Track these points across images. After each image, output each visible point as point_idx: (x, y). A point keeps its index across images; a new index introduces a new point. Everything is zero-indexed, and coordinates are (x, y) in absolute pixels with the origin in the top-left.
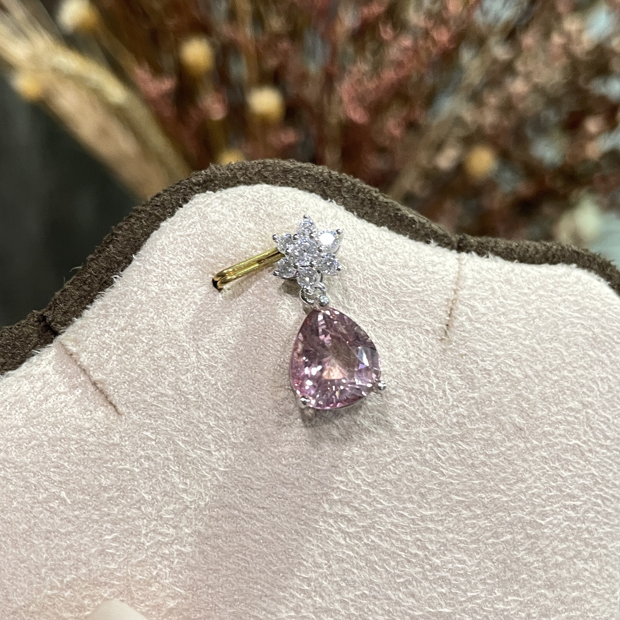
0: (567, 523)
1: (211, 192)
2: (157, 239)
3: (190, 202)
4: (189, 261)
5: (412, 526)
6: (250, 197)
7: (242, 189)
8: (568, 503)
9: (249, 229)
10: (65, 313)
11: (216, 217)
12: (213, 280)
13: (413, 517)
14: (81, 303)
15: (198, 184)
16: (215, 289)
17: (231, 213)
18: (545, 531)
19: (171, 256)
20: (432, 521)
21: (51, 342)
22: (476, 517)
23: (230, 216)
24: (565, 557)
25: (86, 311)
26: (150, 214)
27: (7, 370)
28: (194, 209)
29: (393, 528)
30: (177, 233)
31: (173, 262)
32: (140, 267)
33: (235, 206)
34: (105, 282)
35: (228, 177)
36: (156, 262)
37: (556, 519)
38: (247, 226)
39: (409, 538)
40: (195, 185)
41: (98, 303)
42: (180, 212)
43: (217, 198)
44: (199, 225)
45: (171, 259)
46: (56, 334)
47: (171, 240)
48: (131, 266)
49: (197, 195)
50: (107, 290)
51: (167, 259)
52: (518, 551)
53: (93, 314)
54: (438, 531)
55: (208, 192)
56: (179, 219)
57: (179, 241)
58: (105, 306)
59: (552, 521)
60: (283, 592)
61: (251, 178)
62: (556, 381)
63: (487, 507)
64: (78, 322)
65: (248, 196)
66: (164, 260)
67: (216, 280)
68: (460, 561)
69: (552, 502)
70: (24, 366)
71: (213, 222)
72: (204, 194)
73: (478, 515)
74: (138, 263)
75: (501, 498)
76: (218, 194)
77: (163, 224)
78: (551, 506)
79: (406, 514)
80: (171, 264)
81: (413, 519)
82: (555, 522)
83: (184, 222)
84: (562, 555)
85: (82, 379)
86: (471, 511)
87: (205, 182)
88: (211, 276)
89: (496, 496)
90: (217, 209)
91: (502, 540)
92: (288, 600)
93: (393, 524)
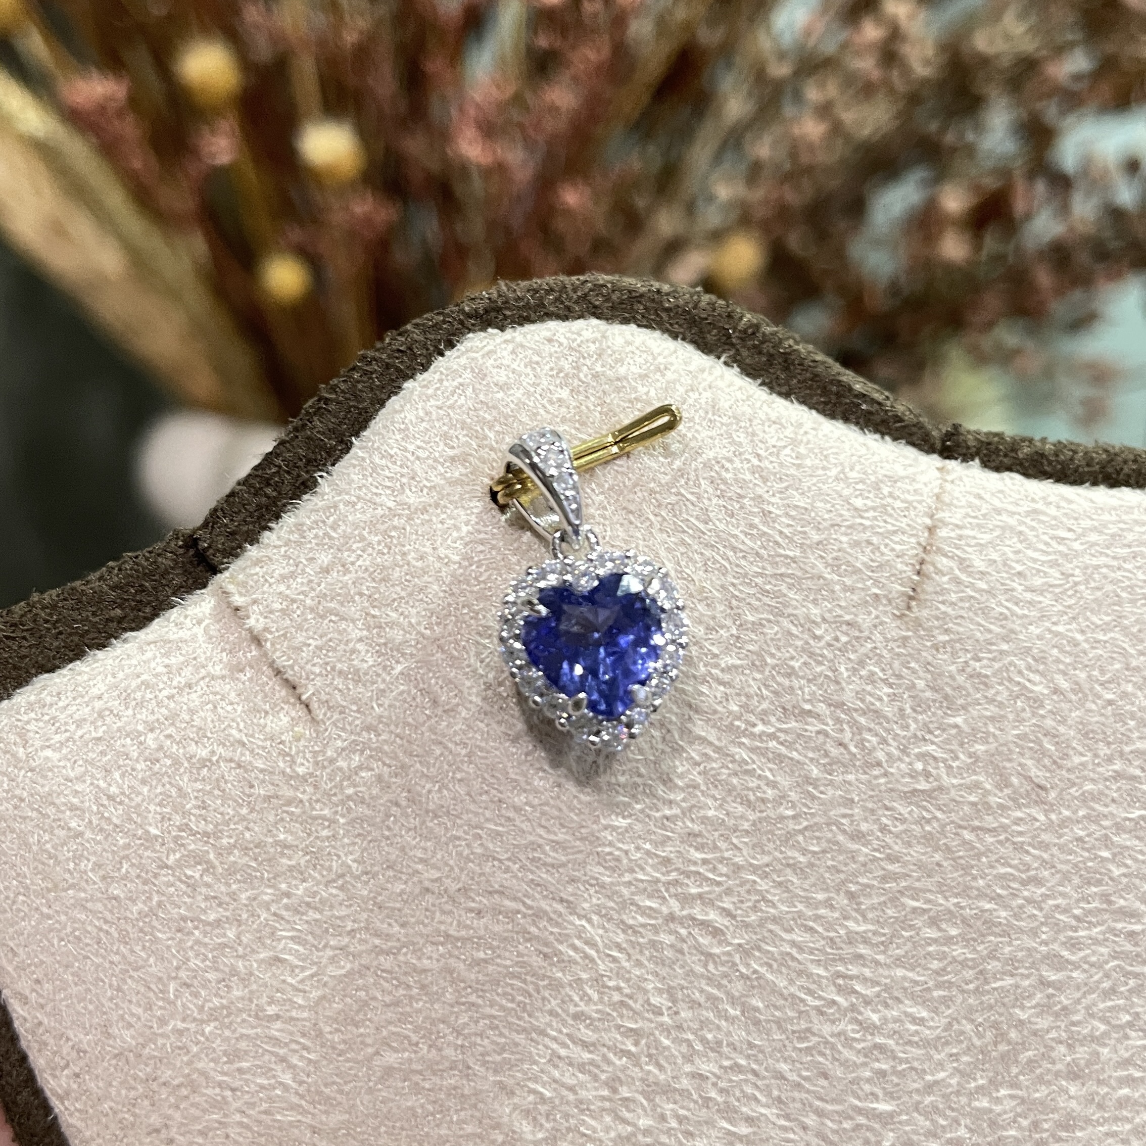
0: (1116, 963)
1: (496, 331)
2: (396, 412)
3: (459, 346)
4: (451, 453)
5: (829, 950)
6: (565, 342)
7: (553, 325)
8: (1119, 926)
9: (560, 400)
10: (233, 533)
11: (502, 377)
12: (491, 489)
13: (832, 934)
14: (261, 517)
15: (475, 315)
16: (494, 506)
17: (529, 370)
18: (1075, 975)
19: (418, 443)
20: (866, 941)
21: (204, 586)
22: (949, 940)
23: (527, 375)
24: (1109, 1023)
25: (267, 533)
26: (388, 366)
27: (125, 630)
28: (463, 361)
29: (794, 952)
30: (433, 402)
31: (421, 453)
32: (363, 459)
33: (536, 358)
34: (303, 483)
35: (528, 303)
36: (392, 452)
37: (1094, 952)
38: (557, 396)
39: (821, 972)
40: (469, 316)
41: (288, 520)
42: (439, 363)
43: (506, 341)
44: (471, 389)
45: (419, 448)
46: (215, 570)
47: (421, 413)
48: (347, 456)
49: (471, 335)
50: (305, 497)
51: (411, 448)
52: (1022, 1007)
53: (279, 538)
54: (877, 963)
55: (490, 330)
56: (437, 376)
57: (434, 417)
58: (299, 526)
59: (1088, 956)
60: (590, 1052)
61: (568, 309)
62: (1110, 703)
63: (969, 925)
64: (252, 552)
65: (562, 340)
66: (406, 450)
67: (495, 489)
68: (915, 1020)
69: (1090, 923)
70: (156, 625)
71: (496, 385)
72: (482, 334)
73: (952, 937)
74: (360, 454)
75: (995, 910)
76: (509, 333)
77: (408, 385)
78: (1088, 929)
79: (820, 929)
80: (418, 458)
81: (831, 939)
82: (1093, 959)
83: (445, 383)
84: (1104, 1020)
85: (254, 653)
86: (940, 929)
87: (486, 311)
88: (487, 481)
89: (988, 906)
90: (505, 362)
91: (994, 985)
92: (598, 1067)
93: (793, 944)
